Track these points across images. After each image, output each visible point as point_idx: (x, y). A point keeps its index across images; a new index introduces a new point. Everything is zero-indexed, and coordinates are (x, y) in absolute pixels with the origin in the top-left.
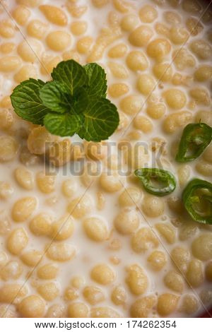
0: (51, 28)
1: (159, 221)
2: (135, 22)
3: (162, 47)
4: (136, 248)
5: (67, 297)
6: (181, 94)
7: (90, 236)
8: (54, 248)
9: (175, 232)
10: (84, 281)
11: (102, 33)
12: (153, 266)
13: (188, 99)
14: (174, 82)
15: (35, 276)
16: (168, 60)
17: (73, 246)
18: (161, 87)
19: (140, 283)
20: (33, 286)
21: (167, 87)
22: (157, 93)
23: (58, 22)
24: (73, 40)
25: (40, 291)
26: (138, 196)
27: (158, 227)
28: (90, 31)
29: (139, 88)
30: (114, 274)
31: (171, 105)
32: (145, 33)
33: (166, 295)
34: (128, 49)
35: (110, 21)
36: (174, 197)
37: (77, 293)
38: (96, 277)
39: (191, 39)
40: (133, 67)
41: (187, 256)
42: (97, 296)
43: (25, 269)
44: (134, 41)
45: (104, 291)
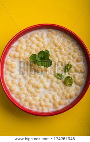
0: (38, 42)
1: (60, 85)
2: (56, 41)
3: (62, 47)
4: (55, 91)
5: (40, 101)
6: (66, 57)
7: (45, 88)
8: (37, 90)
9: (63, 87)
10: (44, 98)
11: (49, 44)
12: (58, 94)
13: (67, 59)
14: (64, 55)
15: (33, 96)
16: (63, 50)
17: (41, 90)
18: (61, 56)
19: (56, 98)
20: (32, 98)
21: (62, 56)
22: (60, 57)
23: (40, 41)
24: (43, 45)
25: (34, 99)
26: (56, 79)
27: (60, 86)
28: (46, 43)
29: (57, 56)
30: (50, 96)
31: (63, 60)
32: (58, 44)
33: (61, 101)
34: (54, 47)
35: (51, 41)
36: (63, 80)
37: (42, 100)
38: (46, 97)
39: (68, 45)
40: (55, 51)
41: (66, 93)
42: (46, 101)
43: (31, 95)
44: (56, 45)
45: (48, 100)
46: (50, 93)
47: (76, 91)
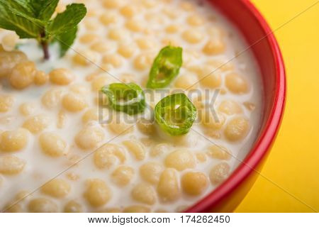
1: (126, 137)
4: (100, 164)
7: (47, 151)
12: (119, 180)
27: (126, 144)
40: (105, 22)
44: (107, 5)
46: (69, 176)
47: (216, 162)
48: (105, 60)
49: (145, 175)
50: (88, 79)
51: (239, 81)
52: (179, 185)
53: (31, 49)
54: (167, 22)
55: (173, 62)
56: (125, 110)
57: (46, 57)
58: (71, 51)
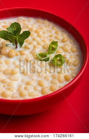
2: (30, 26)
4: (40, 76)
5: (19, 90)
8: (12, 77)
16: (41, 33)
18: (40, 39)
38: (28, 84)
43: (3, 84)
46: (32, 80)
48: (34, 47)
49: (53, 77)
50: (31, 53)
51: (75, 49)
52: (64, 79)
53: (11, 45)
54: (50, 34)
55: (55, 46)
56: (44, 60)
57: (17, 47)
58: (23, 45)
